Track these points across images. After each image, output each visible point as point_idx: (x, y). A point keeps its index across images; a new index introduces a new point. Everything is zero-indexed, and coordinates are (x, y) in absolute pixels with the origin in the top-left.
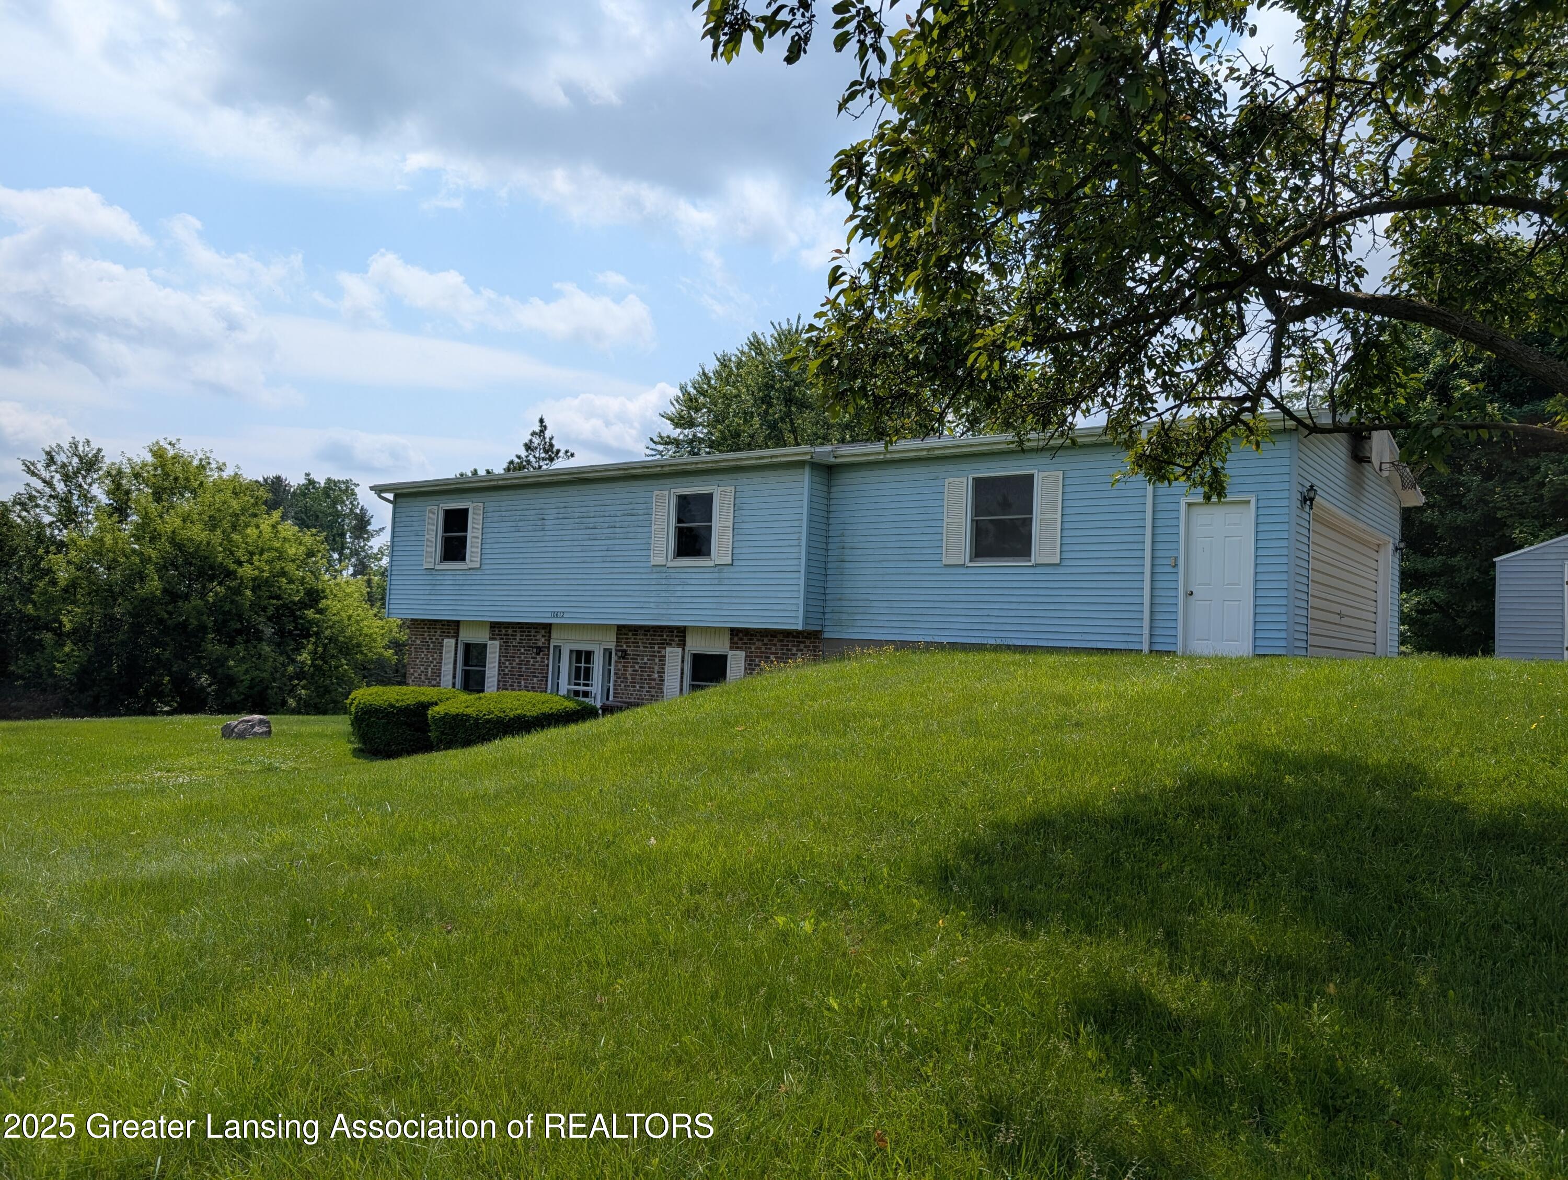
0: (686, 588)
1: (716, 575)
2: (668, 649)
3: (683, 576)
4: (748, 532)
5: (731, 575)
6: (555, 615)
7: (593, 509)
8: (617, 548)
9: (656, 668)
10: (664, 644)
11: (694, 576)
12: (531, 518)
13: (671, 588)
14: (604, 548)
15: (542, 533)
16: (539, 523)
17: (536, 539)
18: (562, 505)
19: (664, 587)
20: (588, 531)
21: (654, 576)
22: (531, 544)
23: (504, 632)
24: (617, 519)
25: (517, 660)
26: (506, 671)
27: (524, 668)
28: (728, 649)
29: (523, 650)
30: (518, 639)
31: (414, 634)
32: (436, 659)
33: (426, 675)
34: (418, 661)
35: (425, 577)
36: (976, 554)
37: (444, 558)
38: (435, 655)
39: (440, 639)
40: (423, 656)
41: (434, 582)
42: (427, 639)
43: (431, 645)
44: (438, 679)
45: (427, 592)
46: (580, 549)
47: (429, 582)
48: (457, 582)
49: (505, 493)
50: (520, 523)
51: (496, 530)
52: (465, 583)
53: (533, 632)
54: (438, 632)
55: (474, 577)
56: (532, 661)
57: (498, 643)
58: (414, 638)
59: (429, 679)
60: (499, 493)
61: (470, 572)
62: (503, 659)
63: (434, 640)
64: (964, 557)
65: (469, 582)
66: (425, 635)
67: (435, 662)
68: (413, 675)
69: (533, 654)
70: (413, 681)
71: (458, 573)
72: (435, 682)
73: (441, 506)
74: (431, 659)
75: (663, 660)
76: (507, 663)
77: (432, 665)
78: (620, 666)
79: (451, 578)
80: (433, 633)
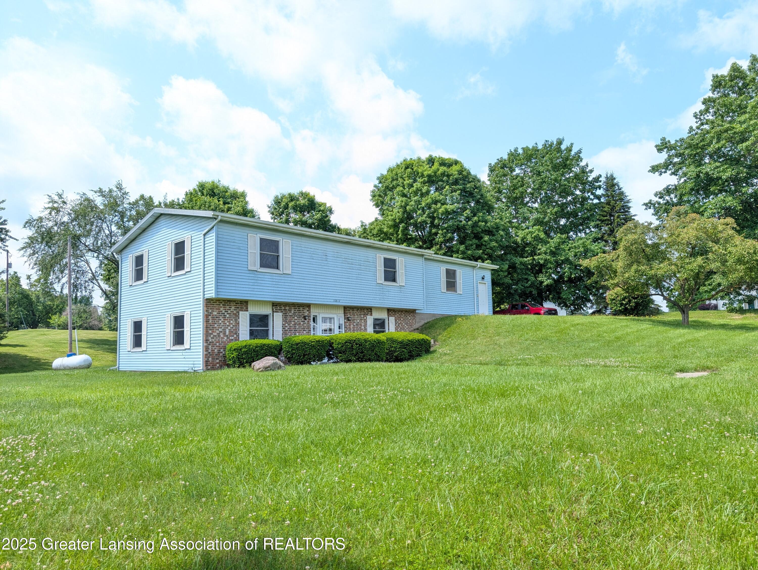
0: (390, 293)
1: (398, 289)
2: (368, 317)
3: (386, 288)
4: (408, 275)
5: (405, 290)
6: (336, 301)
7: (351, 256)
8: (362, 274)
9: (363, 324)
10: (365, 315)
11: (390, 289)
12: (320, 254)
13: (382, 292)
14: (357, 274)
15: (326, 262)
16: (324, 257)
17: (323, 264)
18: (336, 251)
20: (349, 265)
21: (377, 287)
22: (320, 267)
23: (283, 308)
24: (362, 262)
25: (293, 323)
26: (287, 328)
27: (297, 327)
28: (387, 317)
29: (296, 318)
30: (292, 312)
31: (211, 309)
32: (232, 324)
33: (225, 334)
34: (216, 325)
35: (248, 275)
36: (447, 290)
37: (262, 266)
38: (231, 322)
39: (235, 312)
40: (220, 322)
41: (256, 279)
42: (224, 312)
43: (228, 316)
44: (235, 336)
45: (251, 284)
46: (346, 272)
47: (252, 278)
48: (274, 280)
49: (304, 239)
50: (313, 255)
51: (299, 256)
52: (280, 281)
53: (301, 309)
54: (233, 308)
55: (286, 279)
56: (302, 323)
57: (281, 314)
58: (210, 311)
59: (227, 336)
60: (300, 237)
61: (284, 275)
62: (284, 323)
63: (229, 312)
64: (445, 291)
65: (283, 281)
66: (222, 309)
67: (231, 326)
68: (212, 334)
69: (303, 320)
70: (212, 338)
71: (274, 275)
72: (233, 338)
73: (258, 235)
74: (228, 324)
75: (366, 321)
76: (287, 325)
77: (229, 328)
78: (347, 324)
79: (270, 277)
80: (228, 307)
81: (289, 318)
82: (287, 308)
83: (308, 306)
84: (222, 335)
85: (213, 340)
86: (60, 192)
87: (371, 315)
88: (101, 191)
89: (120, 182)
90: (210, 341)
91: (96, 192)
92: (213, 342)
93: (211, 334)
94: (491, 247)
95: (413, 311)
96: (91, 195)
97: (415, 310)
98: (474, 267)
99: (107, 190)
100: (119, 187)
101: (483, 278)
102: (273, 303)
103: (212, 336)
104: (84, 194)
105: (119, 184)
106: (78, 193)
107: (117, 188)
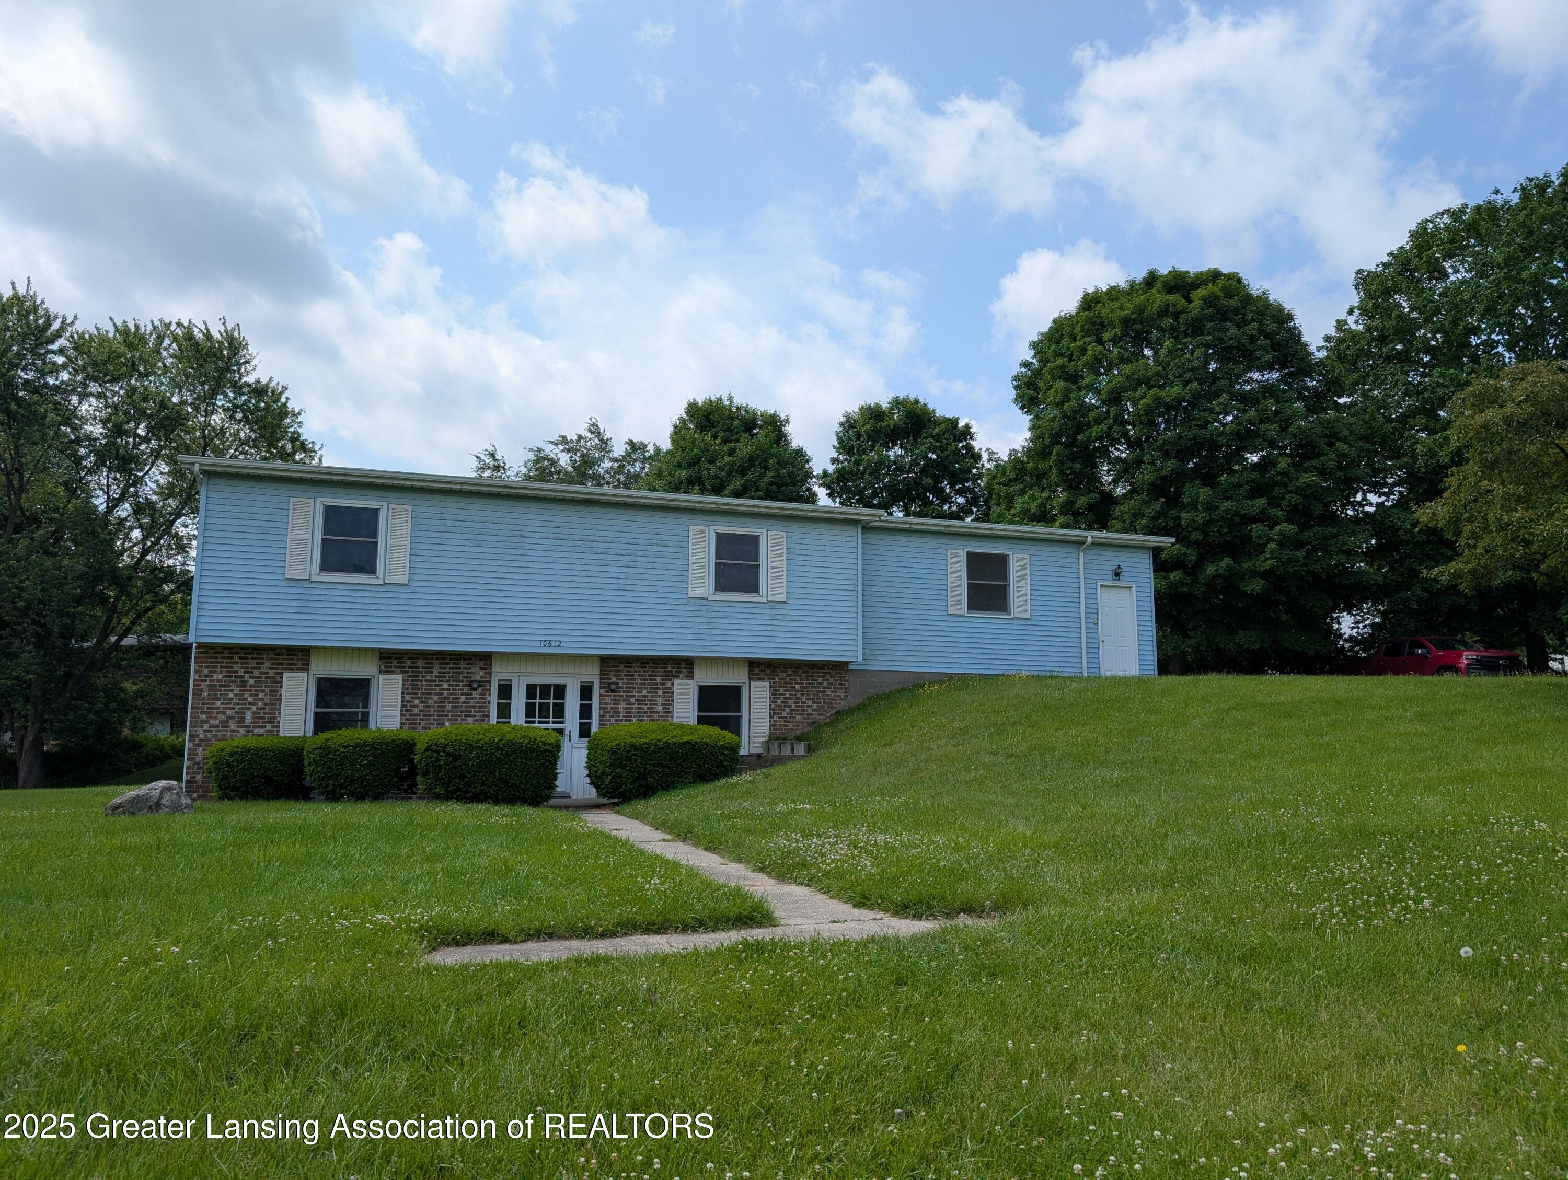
0: (732, 621)
1: (767, 611)
2: (679, 681)
3: (727, 609)
4: (801, 574)
5: (785, 612)
6: (547, 644)
8: (639, 577)
11: (741, 610)
12: (504, 533)
13: (714, 620)
14: (623, 576)
15: (520, 552)
16: (516, 540)
18: (552, 524)
19: (704, 620)
20: (596, 556)
21: (692, 608)
24: (639, 547)
25: (435, 698)
26: (416, 711)
27: (448, 707)
28: (746, 680)
29: (445, 686)
30: (436, 672)
31: (207, 667)
32: (262, 700)
33: (241, 721)
34: (218, 703)
35: (286, 590)
36: (971, 608)
37: (325, 567)
38: (261, 695)
39: (272, 673)
40: (231, 695)
41: (307, 597)
42: (241, 673)
43: (252, 682)
44: (269, 727)
45: (293, 610)
46: (584, 573)
47: (297, 597)
48: (359, 600)
49: (451, 502)
50: (480, 537)
51: (436, 541)
52: (375, 601)
53: (463, 664)
54: (267, 664)
55: (393, 595)
56: (463, 698)
57: (399, 677)
58: (206, 672)
59: (248, 726)
60: (442, 498)
61: (387, 588)
62: (408, 697)
63: (256, 673)
64: (964, 609)
65: (384, 601)
66: (236, 667)
67: (260, 704)
68: (207, 722)
69: (466, 690)
70: (205, 731)
71: (360, 587)
72: (262, 731)
73: (319, 500)
74: (250, 699)
75: (669, 692)
76: (417, 702)
77: (254, 708)
78: (608, 700)
79: (346, 593)
80: (253, 663)
81: (423, 687)
82: (420, 663)
83: (486, 658)
84: (232, 725)
85: (209, 735)
86: (491, 449)
87: (690, 676)
88: (564, 440)
89: (594, 420)
90: (202, 736)
91: (556, 444)
92: (208, 740)
93: (203, 722)
94: (1298, 488)
95: (839, 668)
96: (550, 451)
97: (847, 663)
98: (1080, 543)
99: (575, 438)
100: (594, 429)
101: (1117, 575)
102: (381, 653)
103: (206, 726)
104: (539, 450)
105: (593, 425)
106: (531, 450)
107: (592, 433)
